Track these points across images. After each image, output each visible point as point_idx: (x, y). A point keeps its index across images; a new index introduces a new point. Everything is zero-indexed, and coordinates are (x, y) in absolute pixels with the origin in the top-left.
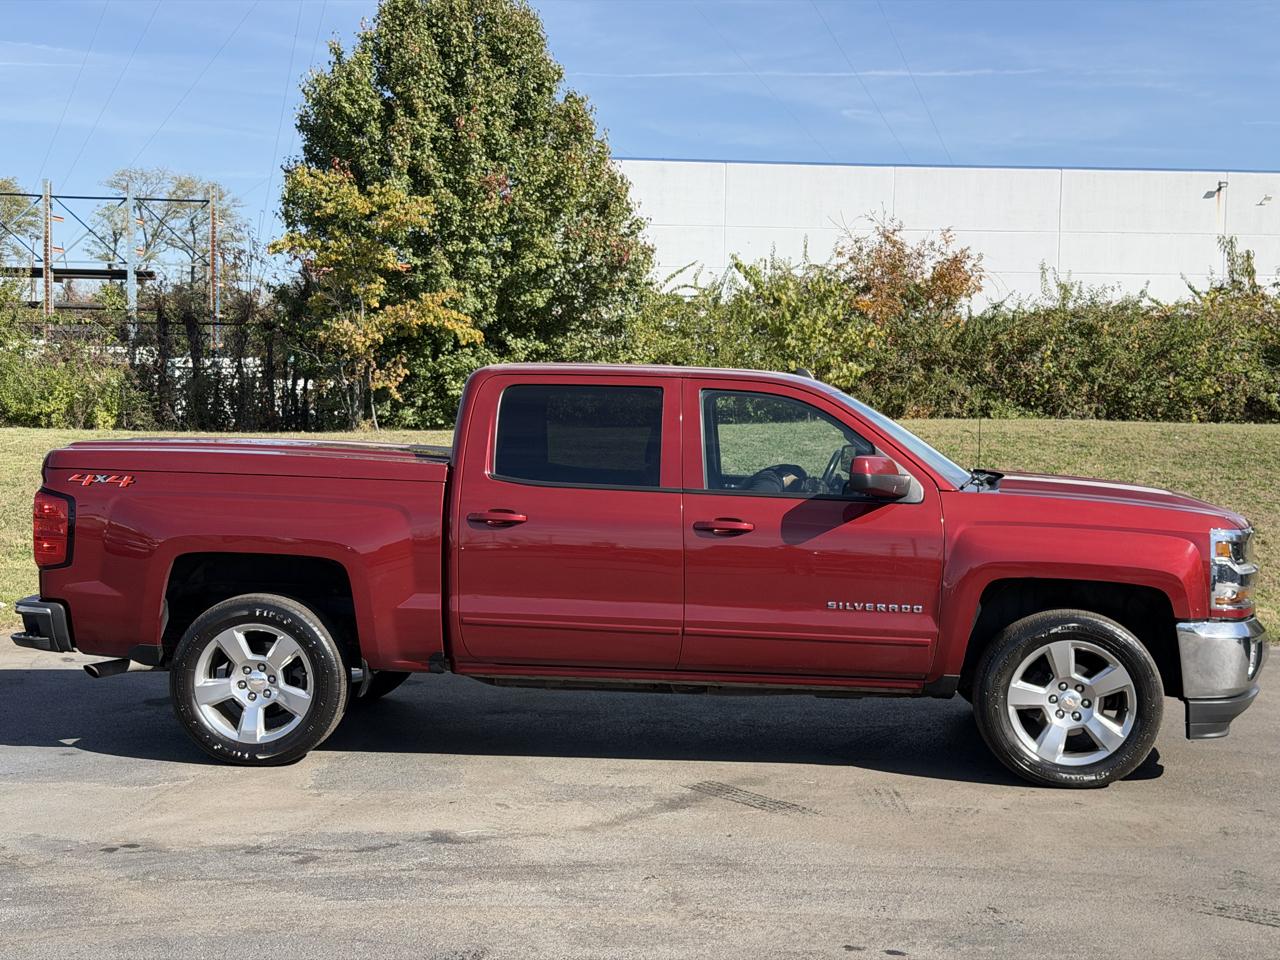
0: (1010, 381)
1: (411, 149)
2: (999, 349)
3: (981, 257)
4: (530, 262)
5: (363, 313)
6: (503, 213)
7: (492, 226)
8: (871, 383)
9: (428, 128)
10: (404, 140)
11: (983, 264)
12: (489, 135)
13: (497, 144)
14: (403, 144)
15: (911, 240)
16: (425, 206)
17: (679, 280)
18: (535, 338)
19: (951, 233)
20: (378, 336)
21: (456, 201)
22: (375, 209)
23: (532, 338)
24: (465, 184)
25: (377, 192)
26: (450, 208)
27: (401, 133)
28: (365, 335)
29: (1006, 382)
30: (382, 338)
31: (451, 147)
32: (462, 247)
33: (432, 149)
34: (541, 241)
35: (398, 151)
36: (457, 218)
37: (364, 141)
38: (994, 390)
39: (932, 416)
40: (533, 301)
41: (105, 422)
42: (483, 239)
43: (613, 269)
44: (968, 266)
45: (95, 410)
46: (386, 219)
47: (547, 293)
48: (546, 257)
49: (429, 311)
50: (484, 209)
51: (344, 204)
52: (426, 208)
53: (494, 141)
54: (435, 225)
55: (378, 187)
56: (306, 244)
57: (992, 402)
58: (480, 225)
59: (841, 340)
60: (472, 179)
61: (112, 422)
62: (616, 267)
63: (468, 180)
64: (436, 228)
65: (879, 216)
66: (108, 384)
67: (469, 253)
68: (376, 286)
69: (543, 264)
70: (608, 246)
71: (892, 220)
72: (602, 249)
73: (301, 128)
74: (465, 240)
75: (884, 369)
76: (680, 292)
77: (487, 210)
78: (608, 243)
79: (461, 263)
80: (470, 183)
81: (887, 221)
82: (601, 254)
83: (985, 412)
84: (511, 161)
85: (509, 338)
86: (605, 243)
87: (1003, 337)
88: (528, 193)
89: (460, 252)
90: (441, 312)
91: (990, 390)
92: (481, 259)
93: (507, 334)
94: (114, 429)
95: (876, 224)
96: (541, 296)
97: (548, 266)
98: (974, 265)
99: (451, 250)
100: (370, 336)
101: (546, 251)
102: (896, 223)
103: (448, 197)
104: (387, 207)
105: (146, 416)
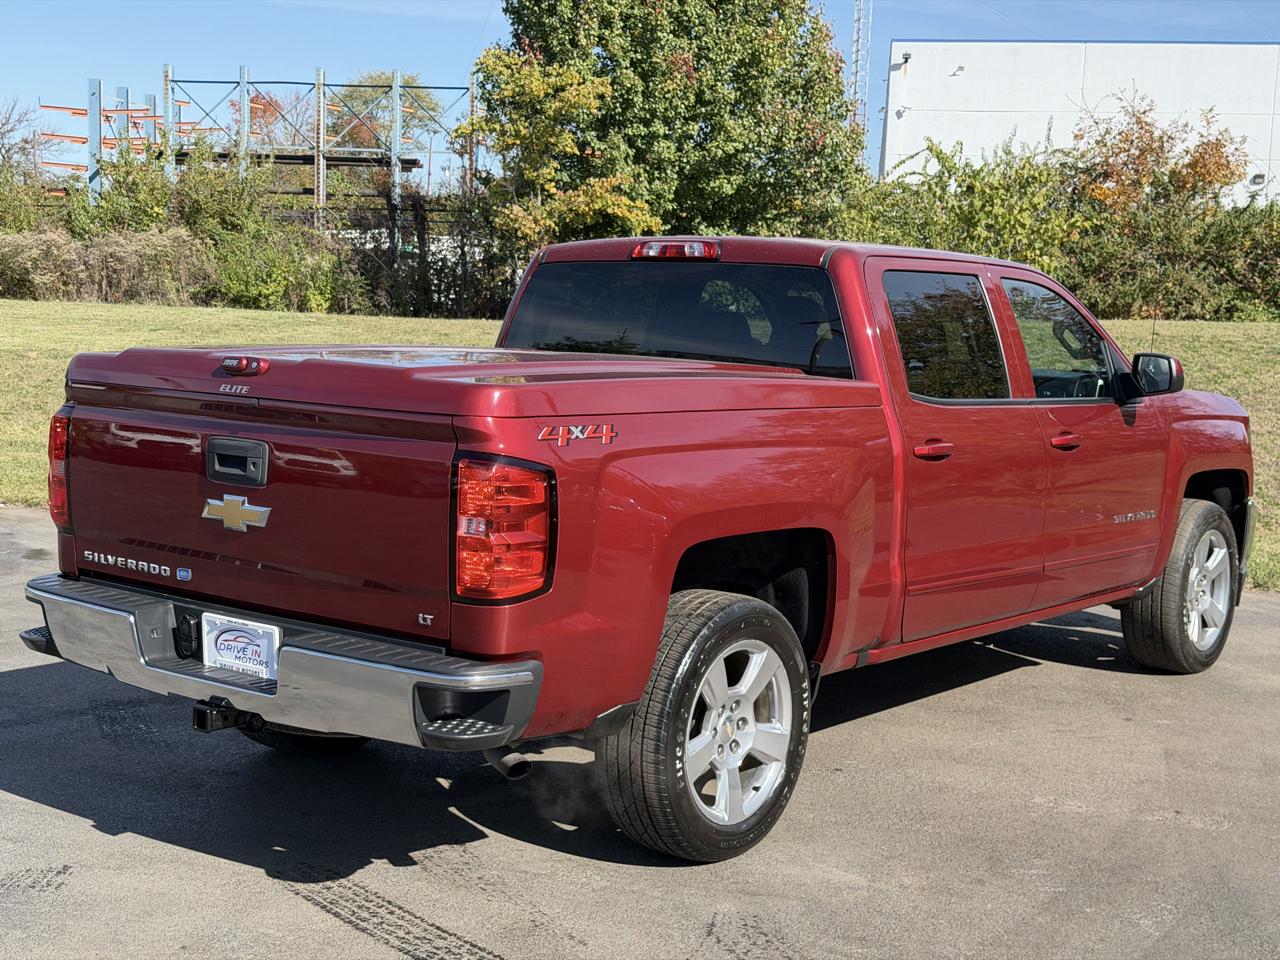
0: (1264, 279)
1: (600, 29)
2: (1256, 244)
3: (1244, 140)
4: (718, 148)
5: (540, 198)
6: (688, 94)
7: (677, 107)
8: (1100, 280)
9: (617, 6)
10: (591, 19)
11: (1247, 147)
12: (682, 12)
13: (689, 21)
14: (590, 22)
15: (1162, 121)
16: (600, 88)
17: (908, 167)
18: (729, 227)
19: (1214, 113)
20: (548, 222)
21: (636, 82)
22: (550, 91)
23: (725, 227)
24: (652, 62)
25: (555, 73)
26: (630, 89)
27: (589, 11)
28: (536, 221)
29: (1258, 280)
30: (553, 225)
31: (640, 25)
32: (643, 130)
33: (622, 28)
34: (730, 123)
35: (585, 30)
36: (639, 99)
37: (554, 21)
38: (1245, 290)
39: (1167, 316)
40: (720, 187)
41: (318, 305)
42: (667, 122)
43: (809, 154)
44: (1229, 149)
45: (308, 292)
46: (561, 101)
47: (737, 179)
48: (735, 141)
49: (597, 197)
50: (666, 90)
51: (522, 86)
52: (602, 89)
53: (685, 18)
54: (616, 108)
55: (557, 68)
56: (485, 127)
57: (1238, 303)
58: (660, 107)
59: (1042, 231)
60: (658, 58)
61: (326, 305)
62: (810, 152)
63: (654, 59)
64: (617, 111)
65: (1128, 95)
66: (320, 268)
67: (652, 137)
68: (548, 171)
69: (730, 148)
70: (803, 129)
71: (1142, 99)
72: (796, 133)
73: (506, 10)
74: (647, 123)
75: (1114, 264)
76: (908, 180)
77: (669, 91)
78: (802, 126)
79: (644, 147)
80: (656, 63)
81: (1137, 100)
82: (794, 138)
83: (1230, 312)
84: (704, 39)
85: (702, 227)
86: (799, 126)
87: (1258, 231)
88: (720, 73)
89: (640, 135)
90: (610, 198)
91: (1242, 289)
92: (664, 144)
93: (699, 223)
94: (328, 313)
95: (1124, 104)
96: (729, 182)
97: (737, 151)
98: (1236, 149)
99: (631, 133)
100: (542, 222)
101: (735, 134)
102: (1148, 101)
103: (630, 78)
104: (563, 89)
105: (363, 301)
